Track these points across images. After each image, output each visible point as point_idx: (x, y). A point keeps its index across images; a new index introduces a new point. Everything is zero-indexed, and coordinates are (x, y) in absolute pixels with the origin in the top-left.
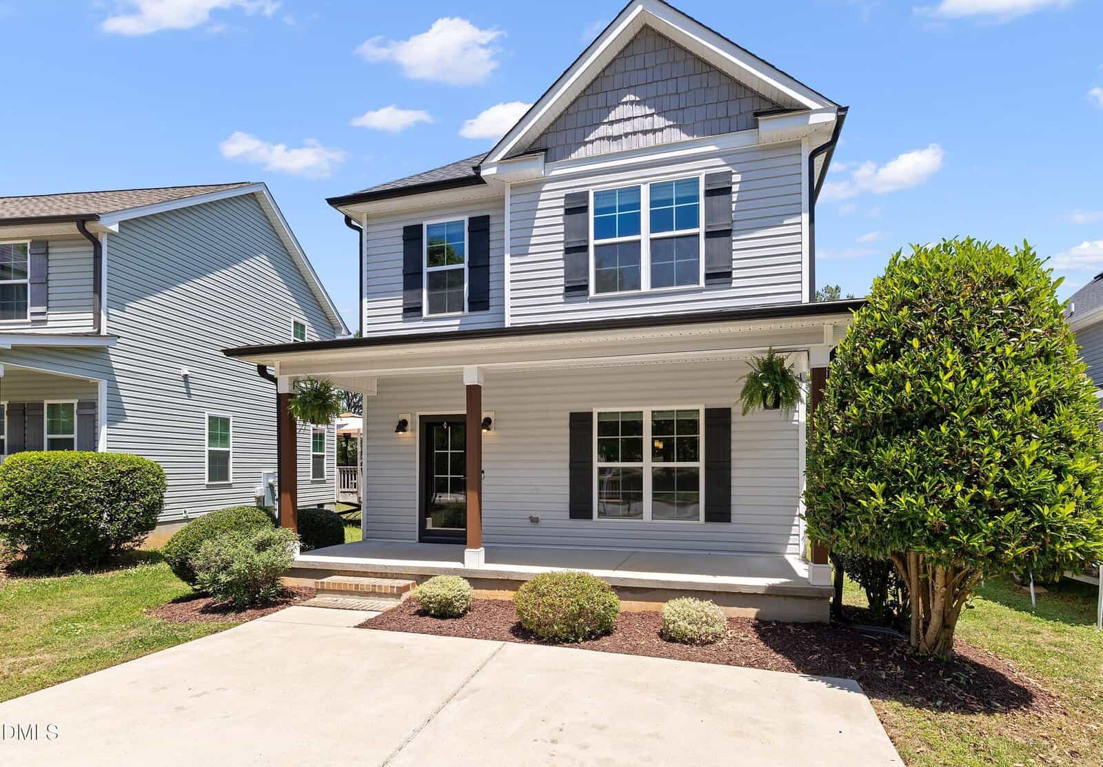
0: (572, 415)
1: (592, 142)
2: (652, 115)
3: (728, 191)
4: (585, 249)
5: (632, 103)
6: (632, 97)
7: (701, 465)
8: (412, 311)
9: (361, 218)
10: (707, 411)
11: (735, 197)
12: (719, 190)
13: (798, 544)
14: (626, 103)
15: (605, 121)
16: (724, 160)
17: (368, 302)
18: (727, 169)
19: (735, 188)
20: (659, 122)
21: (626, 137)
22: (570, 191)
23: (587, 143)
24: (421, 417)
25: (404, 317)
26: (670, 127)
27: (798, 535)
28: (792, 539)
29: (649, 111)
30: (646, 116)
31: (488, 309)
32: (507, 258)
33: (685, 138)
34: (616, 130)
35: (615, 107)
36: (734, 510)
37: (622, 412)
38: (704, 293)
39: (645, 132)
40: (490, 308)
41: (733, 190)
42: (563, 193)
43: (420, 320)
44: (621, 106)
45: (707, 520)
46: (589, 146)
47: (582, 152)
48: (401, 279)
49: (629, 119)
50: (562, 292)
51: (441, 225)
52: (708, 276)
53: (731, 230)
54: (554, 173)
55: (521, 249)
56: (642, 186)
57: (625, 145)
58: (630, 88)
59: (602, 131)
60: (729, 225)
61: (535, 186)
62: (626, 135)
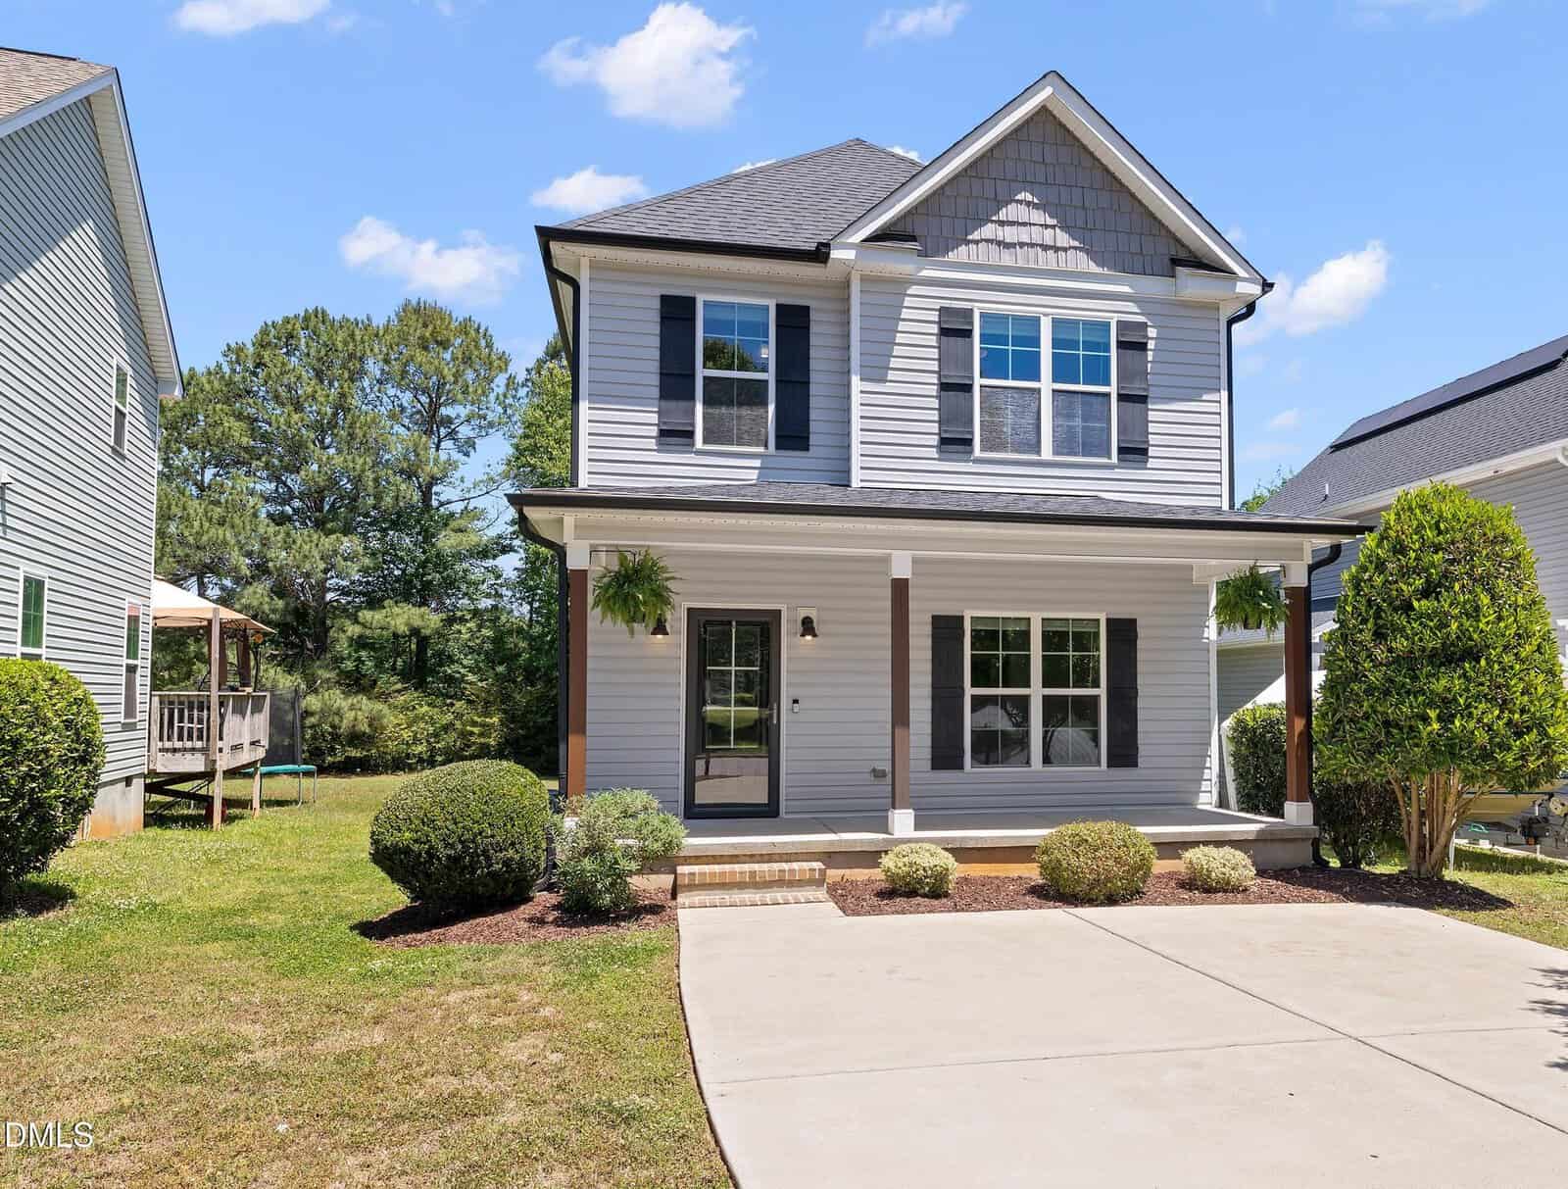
0: (935, 618)
1: (977, 242)
2: (1053, 227)
3: (1143, 347)
4: (967, 388)
5: (1028, 204)
6: (1029, 197)
7: (1102, 692)
8: (674, 436)
9: (578, 266)
10: (1109, 621)
11: (1150, 356)
12: (1132, 345)
13: (1211, 792)
14: (1018, 201)
15: (994, 218)
16: (1139, 307)
17: (590, 408)
18: (1141, 319)
19: (1151, 345)
20: (1063, 239)
21: (1021, 247)
22: (947, 303)
23: (968, 242)
24: (689, 610)
25: (659, 444)
26: (1075, 248)
27: (1210, 780)
28: (1205, 786)
29: (1051, 221)
30: (1047, 226)
31: (807, 449)
32: (855, 380)
33: (1094, 268)
34: (1009, 234)
35: (1007, 203)
36: (1142, 750)
37: (1003, 618)
38: (1116, 470)
39: (1045, 248)
40: (811, 447)
41: (1149, 347)
42: (938, 304)
43: (692, 452)
44: (1014, 205)
45: (1110, 765)
46: (972, 247)
47: (961, 254)
48: (655, 380)
49: (1024, 224)
50: (936, 443)
51: (732, 306)
52: (1122, 450)
53: (1146, 397)
54: (925, 273)
55: (877, 372)
56: (1042, 318)
57: (1021, 258)
58: (1028, 185)
59: (988, 231)
60: (1145, 390)
61: (898, 286)
62: (1022, 245)
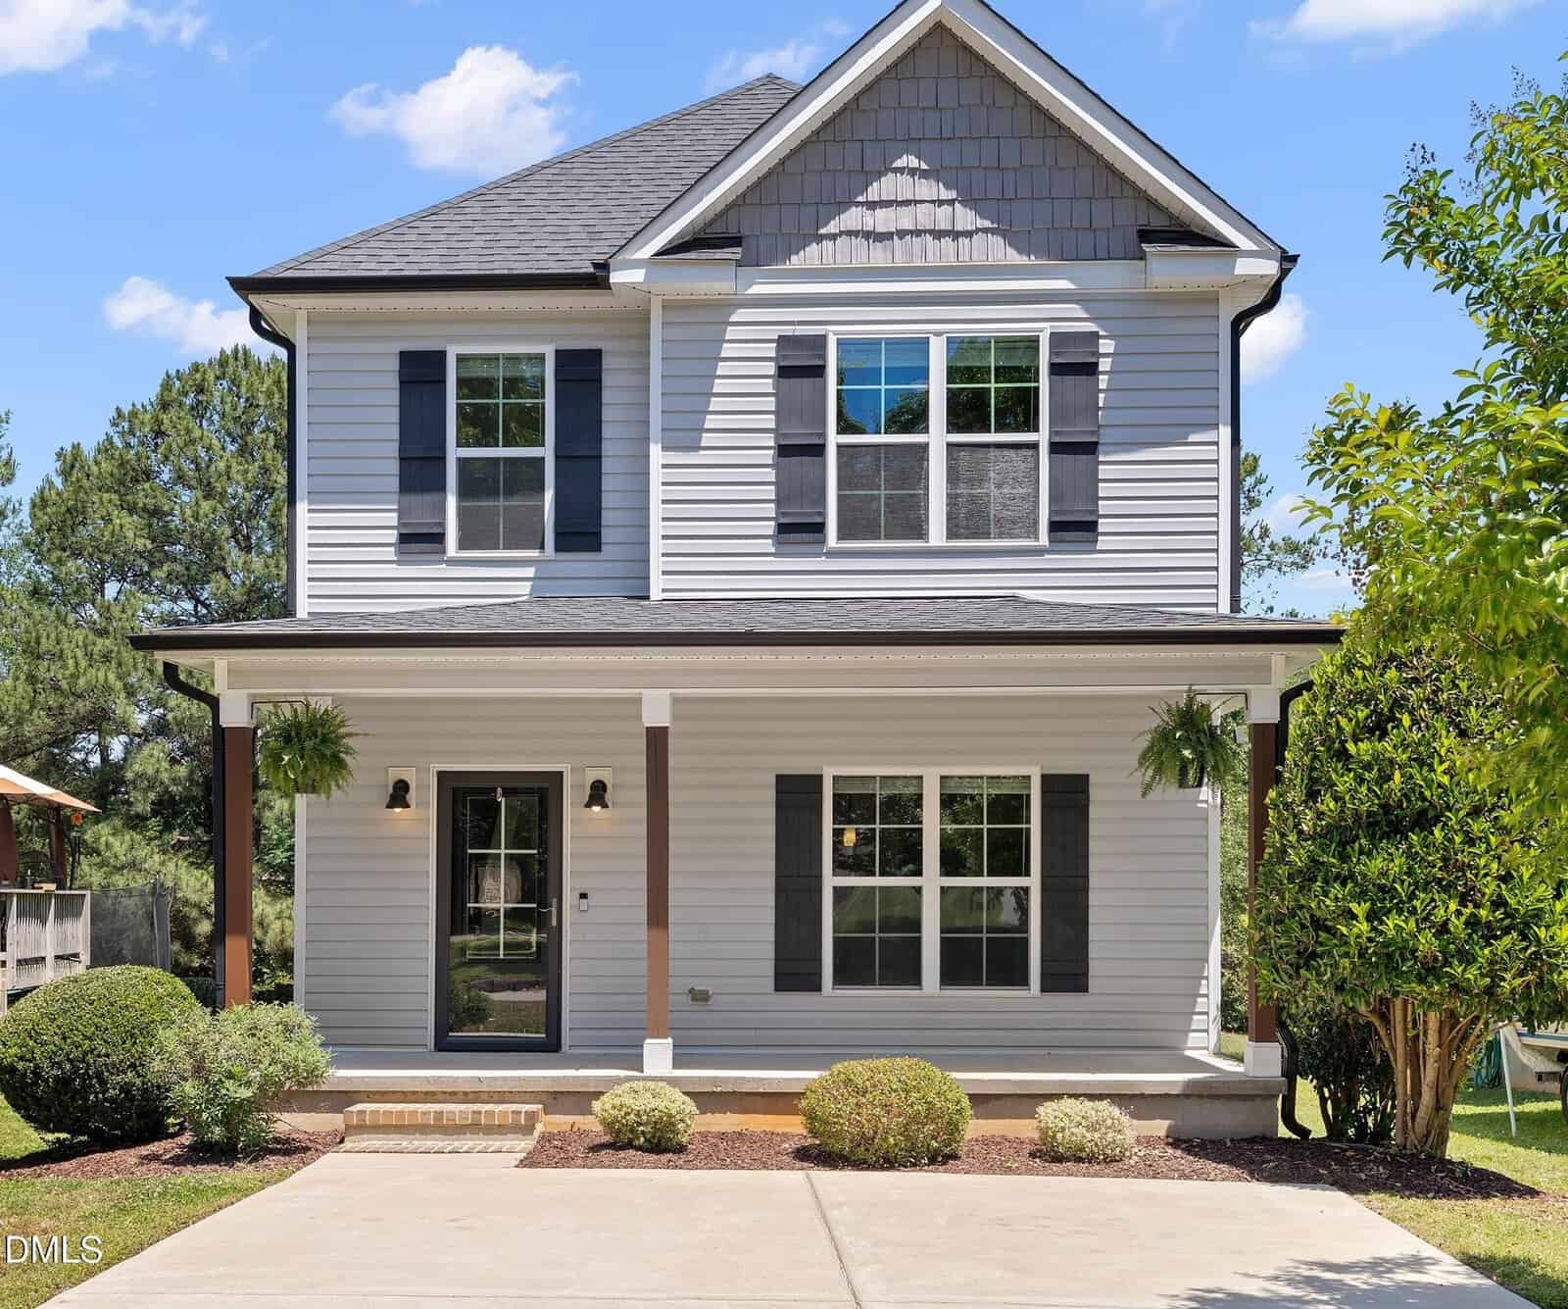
0: (781, 779)
1: (833, 237)
2: (951, 202)
3: (1091, 369)
4: (819, 450)
5: (913, 172)
6: (914, 162)
7: (1033, 882)
8: (419, 541)
9: (294, 322)
10: (1046, 779)
11: (1103, 381)
12: (1077, 368)
13: (1208, 1031)
14: (897, 169)
15: (860, 199)
16: (1087, 310)
17: (310, 511)
18: (1090, 327)
19: (1105, 364)
20: (966, 218)
21: (901, 238)
22: (788, 331)
23: (820, 238)
24: (442, 774)
25: (400, 553)
26: (985, 230)
28: (1199, 1022)
29: (946, 194)
30: (941, 203)
31: (599, 549)
32: (656, 452)
33: (1014, 257)
34: (883, 220)
35: (880, 174)
36: (1096, 968)
37: (881, 777)
38: (1047, 556)
39: (938, 234)
40: (603, 547)
41: (1101, 368)
42: (774, 332)
43: (442, 562)
44: (891, 175)
45: (1045, 988)
46: (827, 244)
47: (811, 256)
48: (394, 467)
49: (906, 203)
50: (771, 532)
51: (495, 358)
52: (1055, 527)
53: (1096, 444)
54: (758, 289)
55: (685, 437)
56: (933, 340)
57: (900, 253)
58: (911, 142)
59: (852, 218)
60: (1092, 433)
61: (719, 310)
62: (902, 234)
